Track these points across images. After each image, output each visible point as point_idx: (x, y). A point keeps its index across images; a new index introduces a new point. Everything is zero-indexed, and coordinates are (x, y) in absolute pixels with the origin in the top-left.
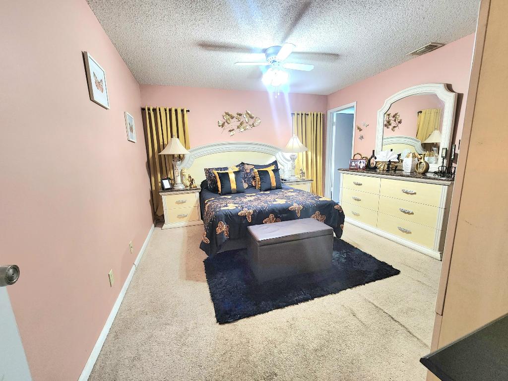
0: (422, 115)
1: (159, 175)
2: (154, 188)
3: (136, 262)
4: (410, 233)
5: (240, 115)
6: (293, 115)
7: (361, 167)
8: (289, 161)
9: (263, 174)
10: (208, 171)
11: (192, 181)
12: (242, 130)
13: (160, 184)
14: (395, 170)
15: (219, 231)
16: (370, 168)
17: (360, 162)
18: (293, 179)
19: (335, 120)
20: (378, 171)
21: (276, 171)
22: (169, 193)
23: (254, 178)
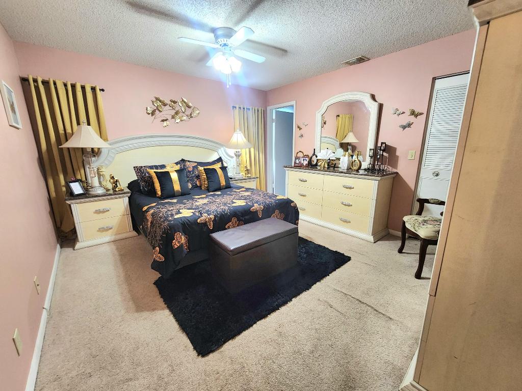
0: (340, 118)
1: (62, 177)
2: (53, 194)
3: (47, 305)
4: (350, 222)
5: (175, 102)
6: (235, 108)
7: (305, 165)
8: (232, 157)
9: (211, 173)
10: (138, 170)
11: (116, 183)
12: (178, 121)
13: (64, 189)
14: (334, 167)
15: (176, 244)
16: (312, 166)
17: (304, 160)
18: (238, 177)
19: (274, 118)
20: (319, 168)
21: (224, 169)
22: (82, 200)
23: (198, 177)
